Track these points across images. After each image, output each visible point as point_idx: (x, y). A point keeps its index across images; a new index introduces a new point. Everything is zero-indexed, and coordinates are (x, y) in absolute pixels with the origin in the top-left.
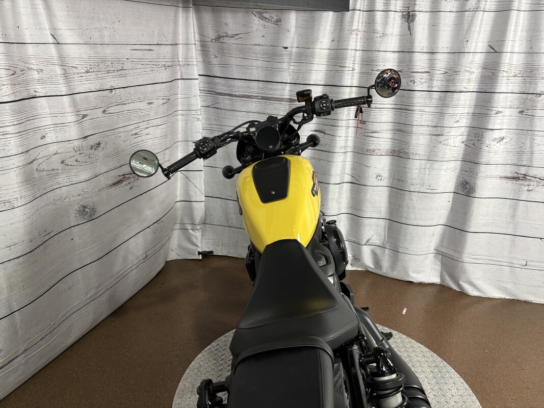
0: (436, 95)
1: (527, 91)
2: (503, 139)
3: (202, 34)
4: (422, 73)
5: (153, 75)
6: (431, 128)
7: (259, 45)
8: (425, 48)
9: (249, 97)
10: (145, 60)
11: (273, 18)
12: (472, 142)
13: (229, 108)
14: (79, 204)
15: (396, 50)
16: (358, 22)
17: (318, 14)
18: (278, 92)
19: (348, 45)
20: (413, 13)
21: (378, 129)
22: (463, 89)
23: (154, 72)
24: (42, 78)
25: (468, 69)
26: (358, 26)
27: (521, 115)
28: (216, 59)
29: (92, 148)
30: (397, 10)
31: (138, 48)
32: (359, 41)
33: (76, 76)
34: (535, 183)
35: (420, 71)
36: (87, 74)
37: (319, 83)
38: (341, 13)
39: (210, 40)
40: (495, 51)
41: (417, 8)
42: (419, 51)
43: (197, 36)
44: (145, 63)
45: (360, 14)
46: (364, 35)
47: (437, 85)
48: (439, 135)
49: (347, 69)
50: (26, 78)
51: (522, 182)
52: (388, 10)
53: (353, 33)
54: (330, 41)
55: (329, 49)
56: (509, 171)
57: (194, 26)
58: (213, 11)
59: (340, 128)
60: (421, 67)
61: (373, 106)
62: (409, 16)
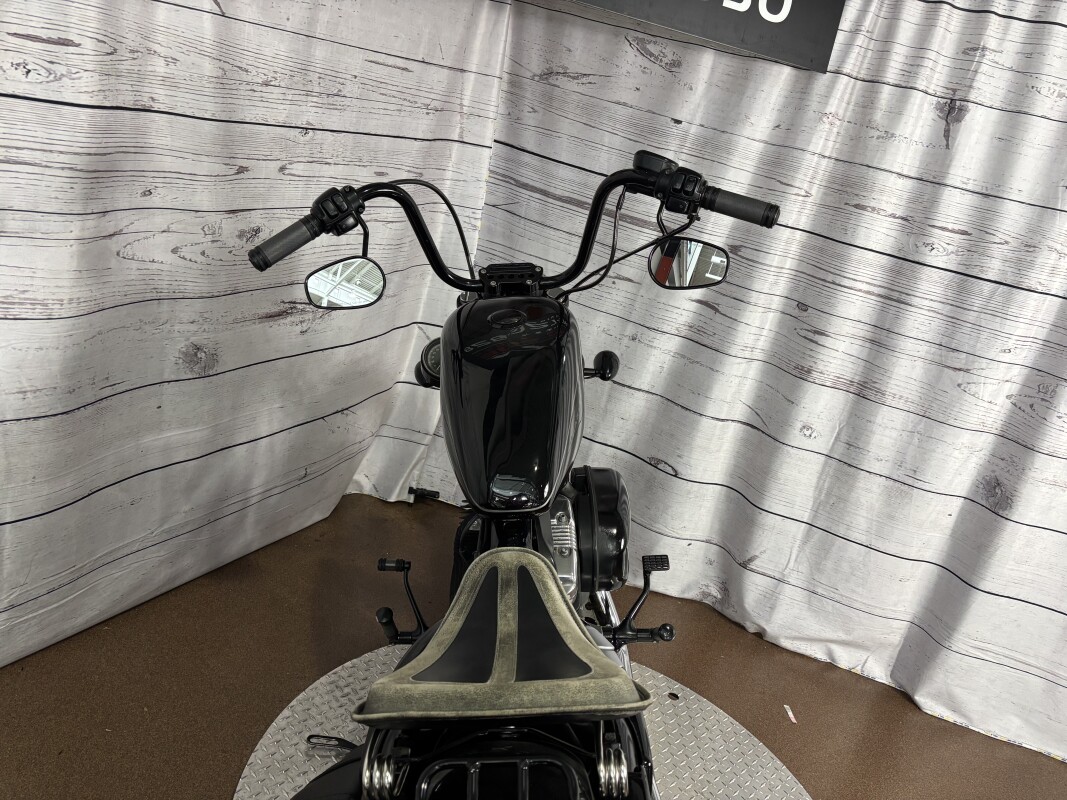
3: (516, 60)
4: (952, 231)
5: (401, 119)
7: (625, 104)
8: (971, 181)
10: (390, 87)
11: (665, 56)
12: (1030, 401)
13: (536, 218)
14: (188, 339)
16: (841, 99)
17: (761, 65)
19: (809, 142)
20: (963, 103)
21: (828, 329)
22: (1033, 287)
23: (403, 114)
24: (172, 76)
26: (839, 106)
28: (532, 114)
29: (239, 234)
30: (930, 91)
31: (381, 61)
32: (832, 138)
33: (244, 87)
35: (950, 226)
36: (264, 89)
38: (807, 74)
39: (529, 75)
41: (972, 97)
42: (958, 185)
43: (507, 62)
44: (389, 92)
45: (847, 84)
46: (847, 130)
48: (960, 370)
49: (796, 191)
50: (139, 68)
52: (910, 85)
53: (825, 119)
54: (771, 125)
55: (766, 142)
57: (506, 41)
58: (549, 21)
59: (751, 307)
60: (952, 220)
61: (830, 278)
62: (952, 110)
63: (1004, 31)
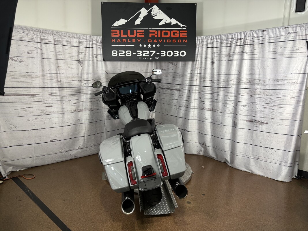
0: (222, 89)
1: (252, 88)
2: (246, 105)
6: (221, 101)
7: (171, 72)
8: (218, 73)
9: (168, 89)
11: (175, 64)
12: (236, 107)
15: (210, 73)
17: (187, 62)
18: (176, 87)
19: (195, 72)
20: (214, 61)
21: (204, 101)
22: (230, 87)
25: (232, 80)
26: (198, 65)
27: (251, 97)
30: (210, 61)
32: (198, 71)
34: (258, 124)
35: (217, 80)
37: (187, 84)
38: (193, 62)
40: (240, 74)
42: (216, 74)
45: (199, 62)
46: (200, 69)
47: (222, 85)
48: (225, 103)
49: (195, 80)
51: (254, 123)
53: (197, 68)
55: (190, 73)
56: (249, 118)
58: (160, 63)
61: (203, 92)
62: (213, 63)
63: (217, 49)
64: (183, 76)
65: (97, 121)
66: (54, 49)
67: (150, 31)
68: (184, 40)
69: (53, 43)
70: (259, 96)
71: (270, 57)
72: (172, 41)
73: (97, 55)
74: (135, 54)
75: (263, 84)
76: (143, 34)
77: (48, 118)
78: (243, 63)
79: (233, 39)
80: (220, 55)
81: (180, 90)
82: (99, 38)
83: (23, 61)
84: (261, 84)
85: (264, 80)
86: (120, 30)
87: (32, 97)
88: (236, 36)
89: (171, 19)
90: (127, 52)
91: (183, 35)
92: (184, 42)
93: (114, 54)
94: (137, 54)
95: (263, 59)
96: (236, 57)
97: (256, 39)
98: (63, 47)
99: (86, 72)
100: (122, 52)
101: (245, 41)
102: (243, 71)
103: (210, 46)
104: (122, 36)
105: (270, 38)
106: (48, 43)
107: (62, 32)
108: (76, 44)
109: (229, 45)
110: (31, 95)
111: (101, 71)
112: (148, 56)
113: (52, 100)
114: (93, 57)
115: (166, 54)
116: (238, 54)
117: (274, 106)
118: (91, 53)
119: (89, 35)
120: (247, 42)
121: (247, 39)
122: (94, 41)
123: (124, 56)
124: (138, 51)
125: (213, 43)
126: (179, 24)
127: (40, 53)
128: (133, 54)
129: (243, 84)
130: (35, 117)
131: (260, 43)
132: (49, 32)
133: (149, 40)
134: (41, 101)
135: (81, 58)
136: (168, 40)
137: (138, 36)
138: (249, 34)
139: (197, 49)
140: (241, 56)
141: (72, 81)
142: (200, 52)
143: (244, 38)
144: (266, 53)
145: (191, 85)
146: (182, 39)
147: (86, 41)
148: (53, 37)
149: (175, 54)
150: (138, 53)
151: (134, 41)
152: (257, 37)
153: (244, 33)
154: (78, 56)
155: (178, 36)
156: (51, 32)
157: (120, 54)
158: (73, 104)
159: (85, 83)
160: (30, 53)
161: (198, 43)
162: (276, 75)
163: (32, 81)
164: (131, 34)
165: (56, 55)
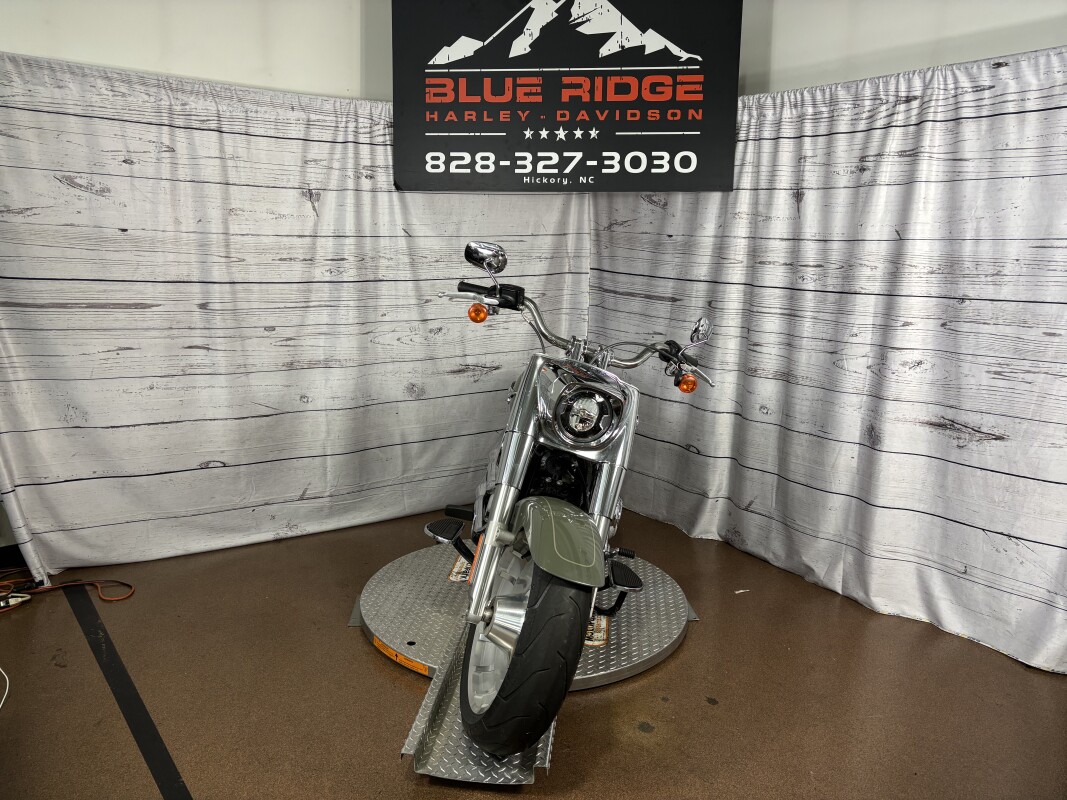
0: (831, 297)
1: (948, 294)
2: (920, 363)
3: (597, 223)
4: (816, 266)
5: (523, 266)
6: (825, 343)
7: (646, 233)
8: (814, 234)
9: (631, 295)
11: (661, 201)
12: (878, 368)
13: (612, 307)
14: (408, 381)
15: (785, 237)
16: (745, 203)
17: (703, 195)
18: (660, 290)
19: (734, 232)
20: (802, 190)
21: (762, 341)
22: (858, 291)
24: (390, 265)
25: (866, 263)
26: (743, 207)
27: (942, 329)
28: (606, 250)
29: (431, 331)
30: (786, 188)
32: (745, 226)
33: (424, 264)
34: (967, 436)
35: (811, 264)
36: (436, 264)
37: (702, 278)
38: (726, 193)
39: (603, 228)
40: (900, 237)
41: (805, 185)
42: (810, 238)
43: (592, 223)
44: (512, 254)
45: (746, 194)
46: (750, 220)
47: (832, 283)
48: (836, 353)
49: (730, 261)
50: (375, 264)
51: (951, 433)
53: (738, 216)
54: (718, 226)
56: (932, 413)
57: (589, 211)
58: (609, 197)
59: (720, 337)
60: (811, 259)
61: (755, 309)
62: (798, 195)
63: (815, 144)
64: (688, 247)
65: (370, 403)
66: (218, 147)
67: (566, 80)
68: (691, 112)
69: (213, 125)
70: (974, 327)
71: (1021, 169)
72: (644, 115)
73: (374, 169)
74: (508, 163)
75: (989, 279)
76: (539, 89)
77: (195, 387)
78: (916, 197)
79: (879, 101)
80: (828, 164)
81: (674, 300)
82: (380, 106)
83: (109, 191)
84: (983, 279)
85: (996, 262)
86: (455, 77)
87: (137, 313)
88: (892, 88)
89: (644, 31)
90: (478, 156)
91: (686, 92)
92: (690, 118)
93: (434, 167)
94: (514, 165)
95: (995, 178)
96: (889, 170)
97: (969, 97)
98: (249, 142)
99: (332, 228)
100: (462, 158)
101: (925, 106)
102: (912, 228)
103: (788, 130)
104: (463, 98)
105: (1021, 96)
106: (198, 126)
107: (247, 89)
108: (297, 131)
109: (862, 125)
110: (137, 306)
111: (386, 227)
112: (556, 171)
113: (208, 326)
114: (358, 177)
115: (622, 162)
116: (897, 159)
117: (1033, 369)
118: (350, 164)
119: (344, 98)
120: (932, 110)
121: (934, 97)
122: (361, 120)
123: (468, 171)
124: (517, 154)
125: (801, 119)
126: (675, 50)
127: (168, 160)
128: (502, 163)
129: (914, 278)
130: (148, 382)
131: (984, 114)
132: (202, 89)
133: (559, 113)
134: (171, 328)
135: (314, 177)
136: (629, 112)
137: (521, 98)
138: (941, 79)
139: (740, 146)
140: (907, 168)
141: (280, 260)
142: (750, 157)
143: (922, 97)
144: (1006, 154)
145: (715, 282)
146: (685, 106)
147: (334, 119)
148: (213, 104)
149: (656, 162)
150: (519, 163)
151: (504, 116)
152: (970, 90)
153: (922, 75)
154: (303, 173)
155: (667, 96)
156: (207, 87)
157: (454, 164)
158: (284, 343)
159: (327, 268)
160: (132, 163)
161: (745, 123)
162: (1043, 243)
163: (141, 259)
164: (494, 93)
165: (224, 168)
